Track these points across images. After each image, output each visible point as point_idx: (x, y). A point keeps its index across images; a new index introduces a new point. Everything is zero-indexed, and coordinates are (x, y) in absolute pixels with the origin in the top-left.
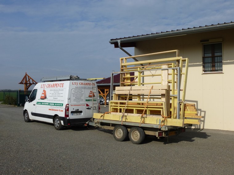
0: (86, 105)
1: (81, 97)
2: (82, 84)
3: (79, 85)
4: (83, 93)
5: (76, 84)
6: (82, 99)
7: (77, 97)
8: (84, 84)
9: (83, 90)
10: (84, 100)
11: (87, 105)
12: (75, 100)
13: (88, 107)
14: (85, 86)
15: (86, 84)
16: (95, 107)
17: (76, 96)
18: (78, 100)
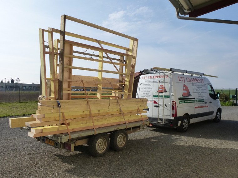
0: (153, 102)
1: (149, 92)
2: (151, 77)
3: (148, 79)
4: (151, 87)
5: (145, 78)
6: (149, 94)
7: (145, 93)
8: (152, 77)
9: (151, 84)
10: (152, 96)
11: (155, 102)
12: (142, 96)
13: (155, 104)
14: (154, 79)
15: (156, 77)
16: (166, 105)
17: (143, 91)
18: (146, 96)
